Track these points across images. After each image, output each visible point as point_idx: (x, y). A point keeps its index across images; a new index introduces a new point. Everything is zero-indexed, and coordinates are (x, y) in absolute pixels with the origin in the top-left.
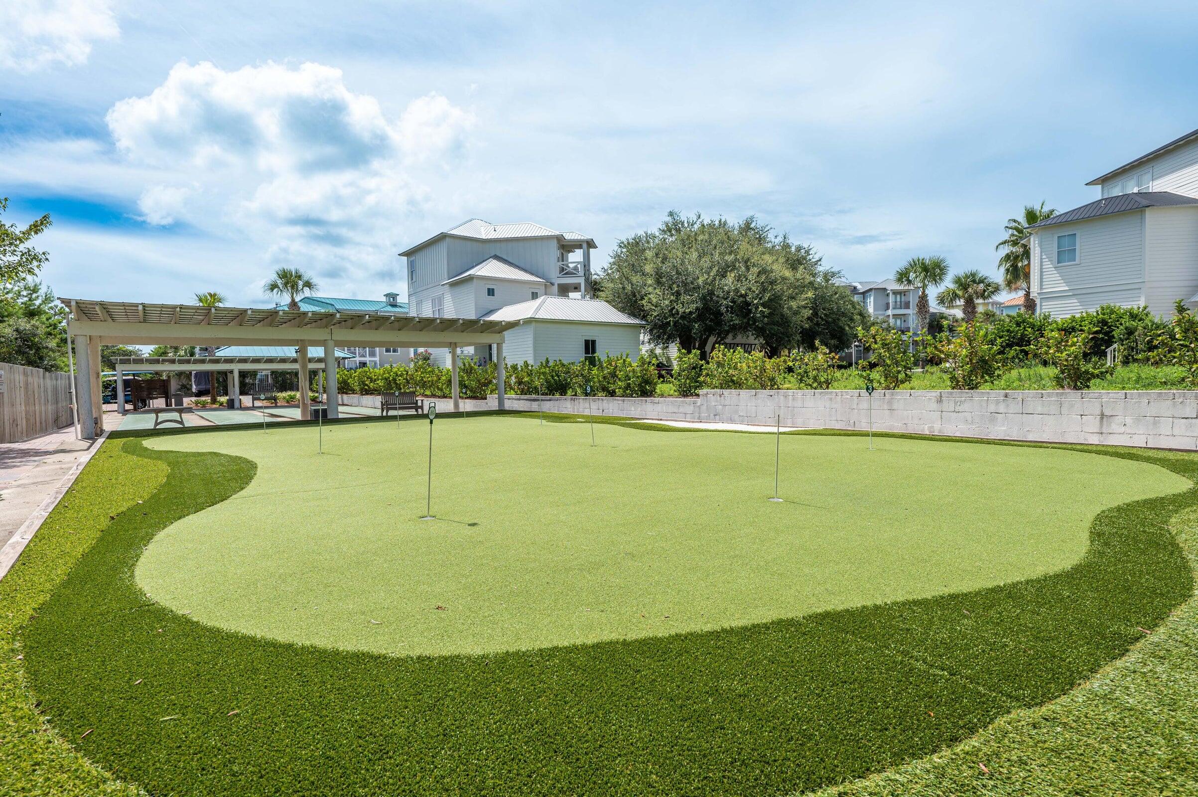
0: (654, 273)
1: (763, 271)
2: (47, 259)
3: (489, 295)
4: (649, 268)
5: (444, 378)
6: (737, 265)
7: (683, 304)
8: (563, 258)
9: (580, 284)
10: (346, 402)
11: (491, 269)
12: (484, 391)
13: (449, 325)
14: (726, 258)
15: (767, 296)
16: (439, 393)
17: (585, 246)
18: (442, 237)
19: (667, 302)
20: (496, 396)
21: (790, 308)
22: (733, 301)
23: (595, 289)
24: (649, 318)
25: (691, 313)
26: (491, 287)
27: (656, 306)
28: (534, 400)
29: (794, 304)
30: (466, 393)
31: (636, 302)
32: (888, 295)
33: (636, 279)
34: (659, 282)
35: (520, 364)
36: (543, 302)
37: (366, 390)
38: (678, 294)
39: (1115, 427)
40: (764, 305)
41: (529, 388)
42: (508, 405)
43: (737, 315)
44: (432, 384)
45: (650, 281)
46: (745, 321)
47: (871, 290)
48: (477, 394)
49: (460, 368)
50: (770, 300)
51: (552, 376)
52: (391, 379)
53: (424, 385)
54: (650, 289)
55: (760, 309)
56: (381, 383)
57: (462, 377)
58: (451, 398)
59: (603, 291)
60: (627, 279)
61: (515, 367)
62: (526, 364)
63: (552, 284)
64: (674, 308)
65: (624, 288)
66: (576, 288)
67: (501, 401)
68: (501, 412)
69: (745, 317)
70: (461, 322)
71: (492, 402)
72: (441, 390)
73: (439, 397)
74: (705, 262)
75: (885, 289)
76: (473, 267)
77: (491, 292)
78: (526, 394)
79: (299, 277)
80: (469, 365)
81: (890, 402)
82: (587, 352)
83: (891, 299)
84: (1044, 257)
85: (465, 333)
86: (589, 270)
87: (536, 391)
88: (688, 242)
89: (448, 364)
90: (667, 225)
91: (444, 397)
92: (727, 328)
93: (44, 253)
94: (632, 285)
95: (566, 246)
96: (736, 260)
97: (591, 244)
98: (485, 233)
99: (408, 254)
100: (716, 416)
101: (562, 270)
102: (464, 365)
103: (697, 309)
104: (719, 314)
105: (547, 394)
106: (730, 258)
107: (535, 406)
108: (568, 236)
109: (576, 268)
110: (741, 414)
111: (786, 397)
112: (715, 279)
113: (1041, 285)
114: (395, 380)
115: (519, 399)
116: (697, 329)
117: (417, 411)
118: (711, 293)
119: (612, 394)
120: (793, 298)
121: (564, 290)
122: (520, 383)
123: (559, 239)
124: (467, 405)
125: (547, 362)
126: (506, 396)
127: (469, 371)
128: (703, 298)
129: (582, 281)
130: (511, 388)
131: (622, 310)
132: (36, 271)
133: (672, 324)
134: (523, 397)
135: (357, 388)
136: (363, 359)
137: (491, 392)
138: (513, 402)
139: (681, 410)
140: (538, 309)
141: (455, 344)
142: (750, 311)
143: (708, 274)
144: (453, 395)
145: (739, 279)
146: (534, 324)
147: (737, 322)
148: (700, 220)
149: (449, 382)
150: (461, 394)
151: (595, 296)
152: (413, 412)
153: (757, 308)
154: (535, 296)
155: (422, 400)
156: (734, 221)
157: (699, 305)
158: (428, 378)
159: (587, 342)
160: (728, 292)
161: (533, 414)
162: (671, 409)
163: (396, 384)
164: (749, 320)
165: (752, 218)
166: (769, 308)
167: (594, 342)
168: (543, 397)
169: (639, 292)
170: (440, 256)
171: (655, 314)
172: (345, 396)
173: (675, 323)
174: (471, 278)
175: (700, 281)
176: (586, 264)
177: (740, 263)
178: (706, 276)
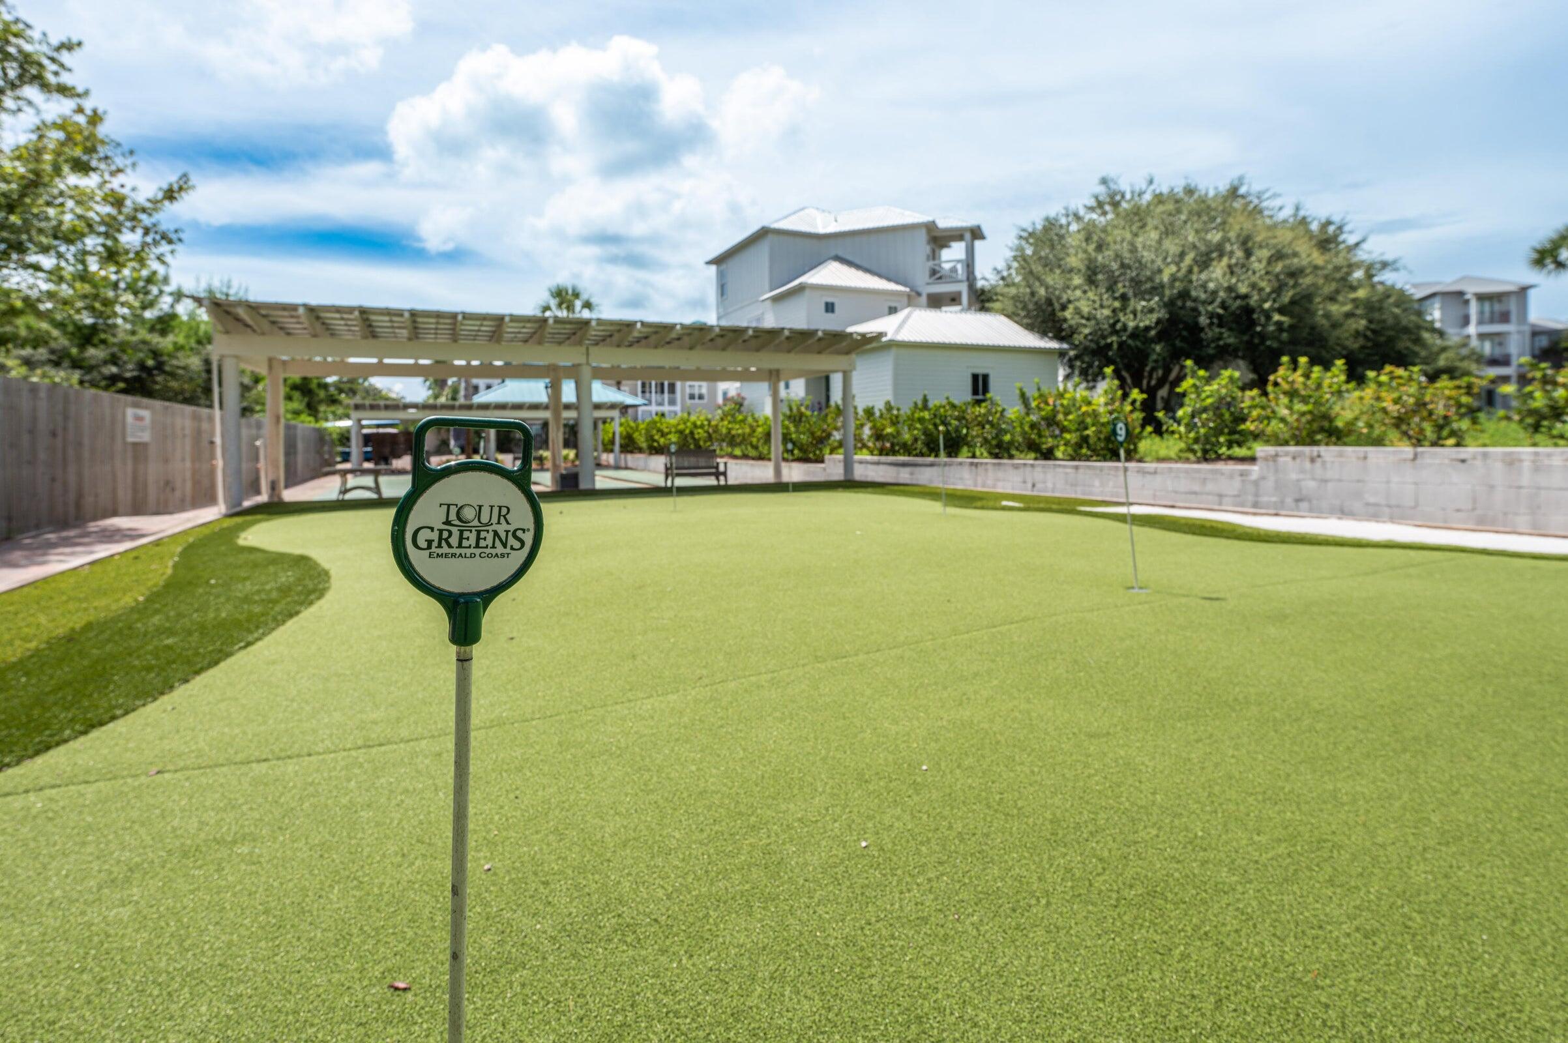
0: (1083, 268)
1: (1279, 256)
2: (180, 240)
3: (827, 310)
4: (1074, 261)
5: (760, 430)
6: (1228, 247)
7: (1135, 313)
8: (934, 256)
9: (959, 294)
10: (630, 464)
11: (832, 274)
12: (821, 450)
13: (766, 339)
14: (1209, 237)
15: (1286, 297)
16: (752, 453)
17: (968, 236)
18: (764, 233)
19: (1106, 312)
20: (841, 457)
21: (1327, 315)
22: (1223, 305)
23: (983, 301)
24: (1078, 339)
25: (1147, 329)
26: (830, 300)
27: (1088, 319)
28: (904, 465)
29: (1334, 308)
30: (792, 452)
31: (1053, 313)
32: (1467, 302)
33: (1054, 279)
34: (1091, 281)
35: (879, 406)
36: (908, 317)
37: (655, 448)
38: (1124, 298)
40: (1281, 311)
41: (893, 445)
42: (861, 473)
43: (1230, 329)
44: (744, 440)
45: (1077, 280)
46: (1246, 338)
47: (1433, 295)
48: (808, 453)
49: (784, 415)
50: (1293, 302)
51: (936, 426)
52: (687, 431)
53: (732, 441)
54: (1078, 293)
55: (1277, 317)
56: (674, 438)
57: (787, 428)
58: (769, 460)
59: (997, 300)
60: (1038, 279)
61: (869, 412)
62: (889, 407)
63: (919, 294)
64: (1118, 321)
65: (1033, 294)
66: (954, 299)
67: (848, 465)
68: (849, 484)
69: (1243, 332)
70: (787, 333)
71: (832, 467)
72: (755, 448)
73: (753, 459)
74: (1171, 246)
75: (1461, 294)
76: (804, 273)
77: (830, 308)
78: (887, 454)
79: (576, 295)
80: (798, 409)
82: (975, 392)
83: (1473, 309)
85: (792, 355)
86: (973, 273)
87: (907, 449)
88: (1138, 216)
89: (768, 411)
90: (1096, 197)
91: (761, 458)
92: (1211, 351)
93: (176, 231)
94: (1047, 288)
95: (938, 238)
96: (1226, 239)
97: (976, 233)
98: (824, 225)
99: (719, 261)
100: (1302, 502)
101: (933, 272)
102: (791, 409)
103: (1158, 322)
104: (1196, 329)
105: (922, 455)
106: (1215, 237)
107: (904, 475)
108: (942, 224)
109: (954, 270)
112: (1190, 271)
114: (692, 433)
115: (878, 463)
116: (1159, 354)
117: (718, 479)
118: (1184, 295)
119: (1048, 455)
120: (1332, 299)
121: (936, 302)
122: (878, 436)
123: (930, 227)
124: (795, 472)
125: (925, 400)
126: (856, 457)
127: (797, 418)
128: (1170, 304)
129: (963, 288)
130: (864, 446)
131: (1030, 327)
132: (168, 258)
133: (1115, 346)
134: (883, 459)
135: (644, 445)
136: (660, 409)
137: (831, 452)
138: (867, 467)
139: (1210, 487)
140: (901, 326)
141: (778, 371)
142: (1253, 323)
143: (1177, 264)
144: (772, 456)
145: (1231, 270)
146: (894, 351)
147: (1231, 340)
148: (1152, 187)
149: (768, 435)
150: (786, 455)
151: (983, 309)
152: (711, 481)
153: (1268, 318)
154: (893, 310)
155: (726, 464)
156: (1213, 185)
157: (1162, 314)
158: (737, 430)
159: (975, 377)
160: (1214, 293)
161: (902, 488)
162: (1184, 485)
163: (694, 439)
164: (1252, 336)
165: (1241, 179)
166: (1292, 316)
167: (986, 377)
168: (919, 460)
169: (1059, 298)
170: (761, 258)
171: (1087, 331)
172: (629, 457)
173: (1121, 345)
174: (801, 288)
175: (1166, 277)
176: (969, 264)
177: (1232, 245)
178: (1173, 268)
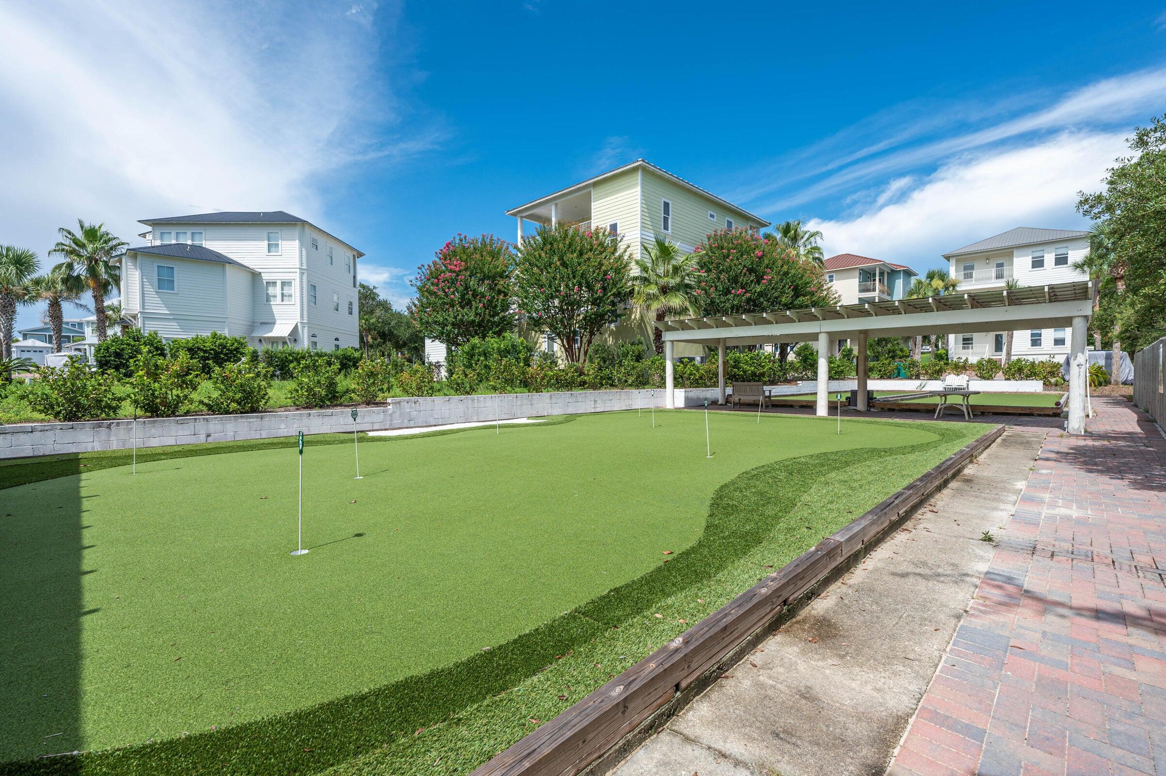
39: (598, 405)
81: (531, 401)
84: (145, 280)
110: (436, 417)
111: (473, 400)
113: (143, 305)
